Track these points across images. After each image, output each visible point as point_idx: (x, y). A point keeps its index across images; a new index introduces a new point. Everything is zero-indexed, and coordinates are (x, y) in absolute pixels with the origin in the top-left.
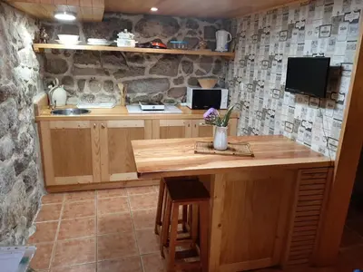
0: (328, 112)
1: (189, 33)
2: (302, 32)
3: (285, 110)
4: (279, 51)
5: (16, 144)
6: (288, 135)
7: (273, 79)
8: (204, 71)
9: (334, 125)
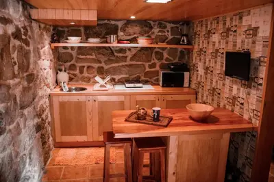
0: (253, 92)
1: (159, 31)
2: (235, 34)
3: (227, 89)
4: (222, 47)
5: (37, 112)
6: (229, 108)
7: (218, 67)
8: (172, 59)
9: (257, 100)
